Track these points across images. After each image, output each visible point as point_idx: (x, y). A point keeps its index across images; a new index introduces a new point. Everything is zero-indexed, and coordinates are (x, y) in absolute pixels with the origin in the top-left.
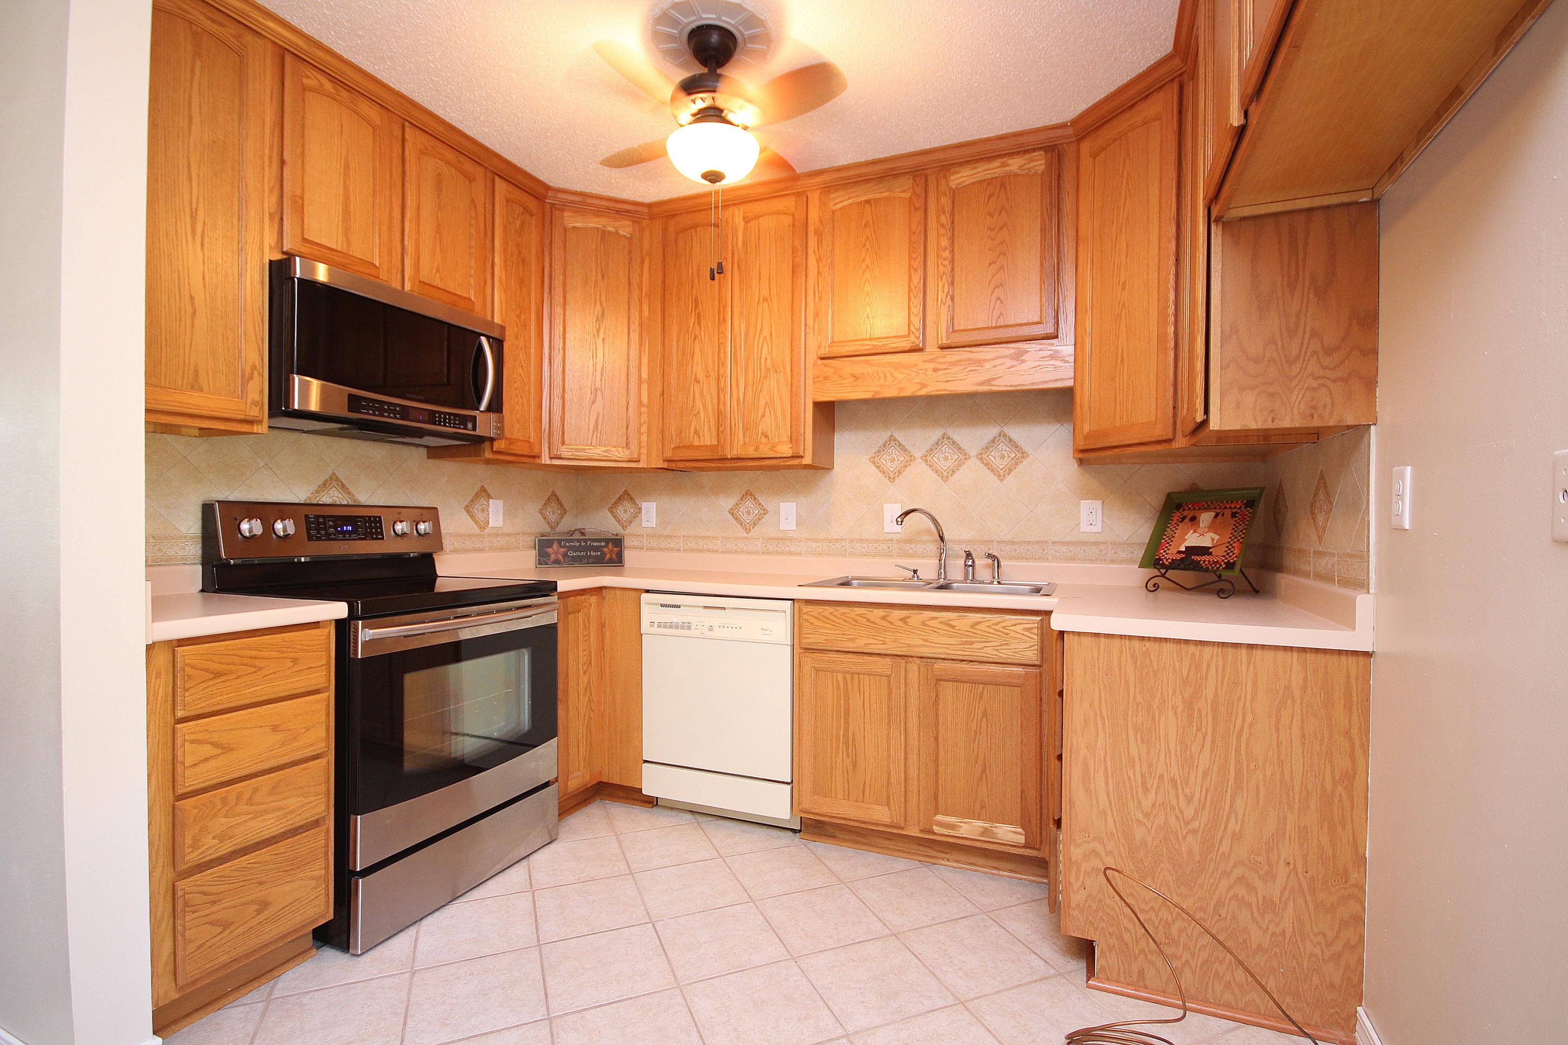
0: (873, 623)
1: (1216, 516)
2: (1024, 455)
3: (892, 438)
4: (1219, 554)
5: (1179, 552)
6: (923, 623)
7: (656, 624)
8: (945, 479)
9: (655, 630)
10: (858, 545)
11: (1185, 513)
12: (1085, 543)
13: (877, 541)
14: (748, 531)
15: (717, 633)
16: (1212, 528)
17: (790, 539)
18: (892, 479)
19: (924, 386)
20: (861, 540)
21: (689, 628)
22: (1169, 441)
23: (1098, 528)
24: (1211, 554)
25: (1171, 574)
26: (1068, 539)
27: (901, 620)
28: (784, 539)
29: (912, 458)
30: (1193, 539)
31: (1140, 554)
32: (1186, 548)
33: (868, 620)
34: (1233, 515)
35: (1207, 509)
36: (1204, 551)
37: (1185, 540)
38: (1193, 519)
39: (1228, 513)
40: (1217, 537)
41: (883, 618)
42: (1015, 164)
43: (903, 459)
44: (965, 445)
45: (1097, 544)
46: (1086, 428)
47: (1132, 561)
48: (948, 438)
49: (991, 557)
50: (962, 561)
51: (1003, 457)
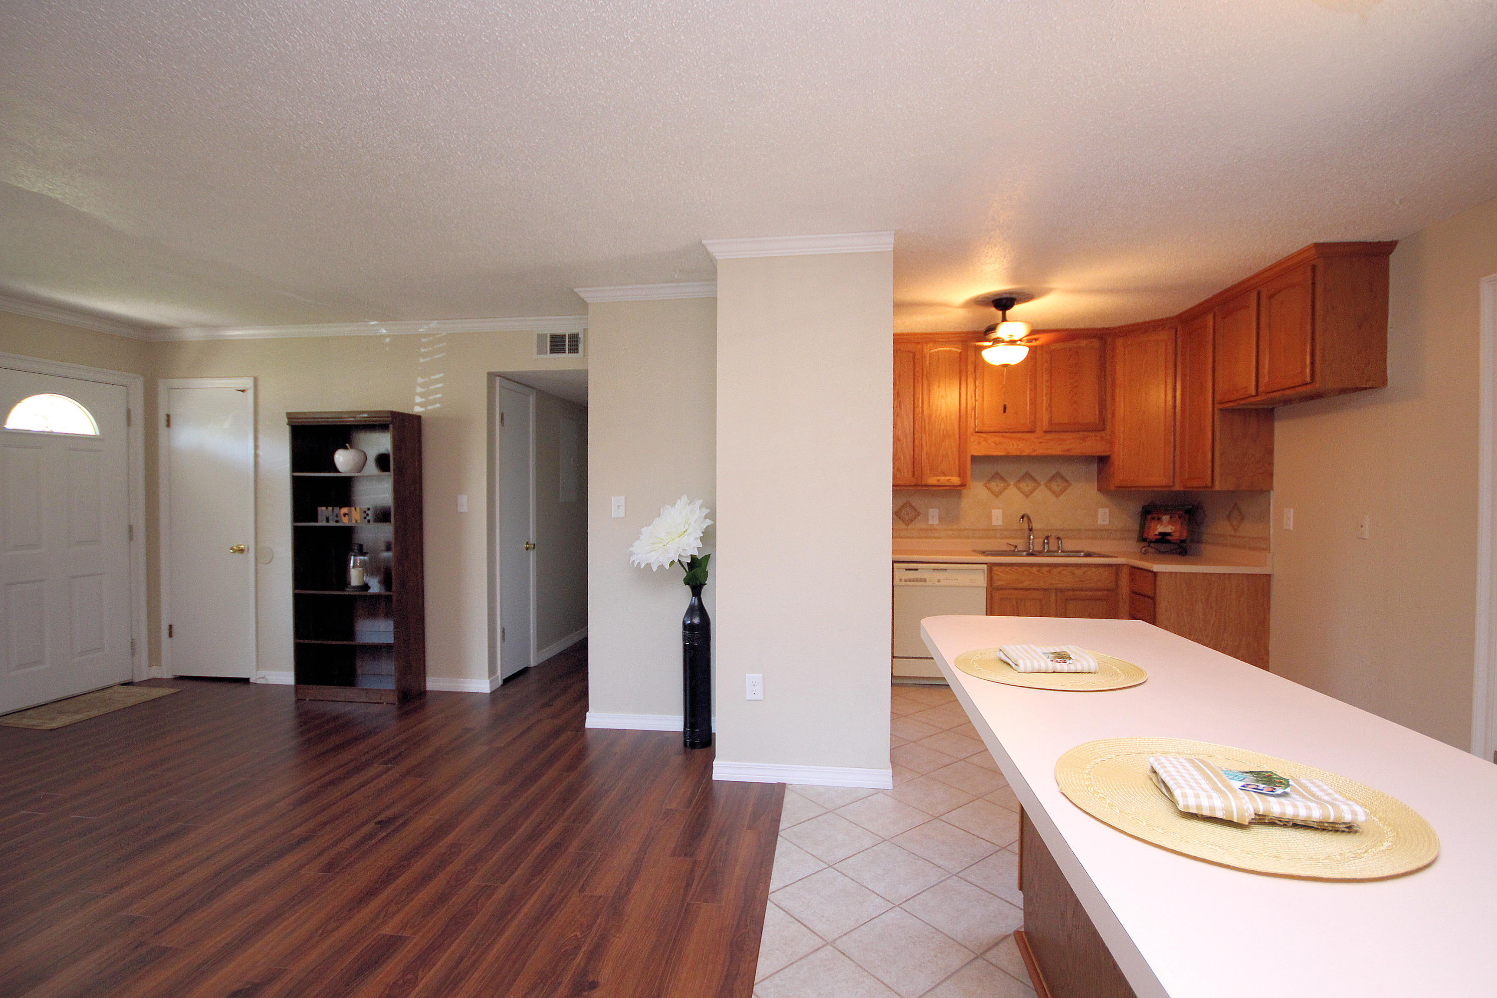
1: (1171, 517)
2: (1070, 485)
3: (997, 474)
4: (1176, 536)
5: (1156, 535)
6: (1059, 573)
7: (903, 580)
8: (1027, 496)
9: (903, 583)
10: (977, 532)
11: (1154, 516)
12: (1100, 530)
13: (987, 530)
14: (907, 525)
15: (942, 583)
16: (1170, 523)
17: (935, 530)
18: (997, 496)
19: (1034, 451)
20: (979, 530)
21: (925, 580)
22: (1170, 487)
23: (1107, 522)
24: (1172, 536)
25: (1152, 545)
26: (1090, 528)
27: (1048, 571)
28: (932, 529)
29: (1009, 485)
30: (1161, 529)
31: (1135, 535)
32: (1159, 533)
34: (1180, 517)
35: (1166, 514)
36: (1169, 534)
37: (1157, 529)
38: (1159, 519)
39: (1177, 516)
40: (1173, 528)
41: (1038, 571)
42: (1083, 343)
43: (1003, 485)
44: (1038, 478)
45: (1106, 530)
46: (1121, 477)
47: (1133, 539)
48: (1029, 474)
49: (1058, 538)
50: (1042, 541)
51: (1058, 485)
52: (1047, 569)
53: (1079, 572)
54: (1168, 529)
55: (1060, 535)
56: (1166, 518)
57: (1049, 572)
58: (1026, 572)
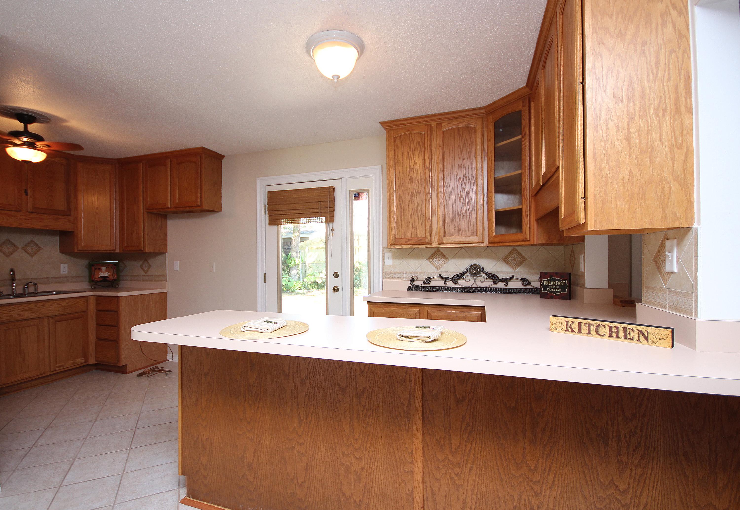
0: (31, 308)
1: (106, 268)
2: (41, 249)
4: (111, 277)
5: (99, 278)
8: (8, 256)
11: (96, 267)
12: (62, 277)
16: (106, 271)
19: (21, 224)
22: (113, 250)
23: (66, 272)
24: (109, 278)
25: (98, 284)
26: (57, 276)
30: (101, 274)
31: (87, 279)
32: (101, 276)
33: (29, 308)
34: (111, 268)
35: (103, 266)
36: (107, 277)
37: (99, 274)
38: (100, 269)
39: (110, 267)
40: (109, 273)
41: (35, 306)
44: (17, 243)
45: (66, 277)
47: (85, 281)
48: (9, 241)
49: (36, 284)
50: (22, 287)
51: (32, 249)
52: (41, 304)
53: (64, 303)
54: (106, 274)
55: (35, 281)
56: (104, 268)
57: (43, 305)
58: (26, 308)
